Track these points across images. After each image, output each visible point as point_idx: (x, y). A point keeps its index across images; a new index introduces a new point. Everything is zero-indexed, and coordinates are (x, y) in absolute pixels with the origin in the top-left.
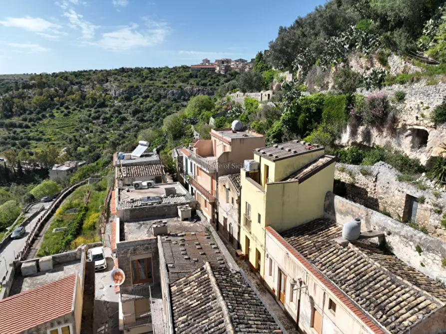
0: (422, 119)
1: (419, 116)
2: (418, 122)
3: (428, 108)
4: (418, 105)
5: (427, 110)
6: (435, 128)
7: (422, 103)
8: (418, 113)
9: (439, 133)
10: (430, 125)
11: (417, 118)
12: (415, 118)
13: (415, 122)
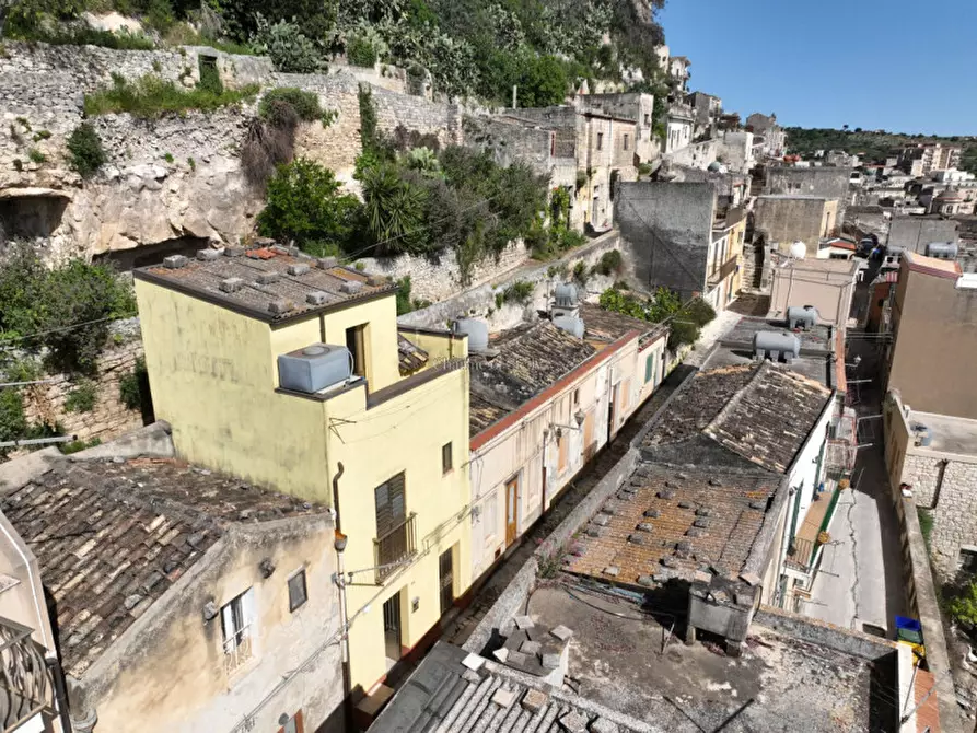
0: (33, 165)
1: (23, 157)
2: (24, 175)
3: (47, 136)
4: (12, 128)
5: (44, 140)
6: (80, 187)
7: (23, 122)
8: (17, 151)
9: (93, 195)
10: (71, 181)
11: (18, 165)
12: (11, 166)
13: (15, 177)
